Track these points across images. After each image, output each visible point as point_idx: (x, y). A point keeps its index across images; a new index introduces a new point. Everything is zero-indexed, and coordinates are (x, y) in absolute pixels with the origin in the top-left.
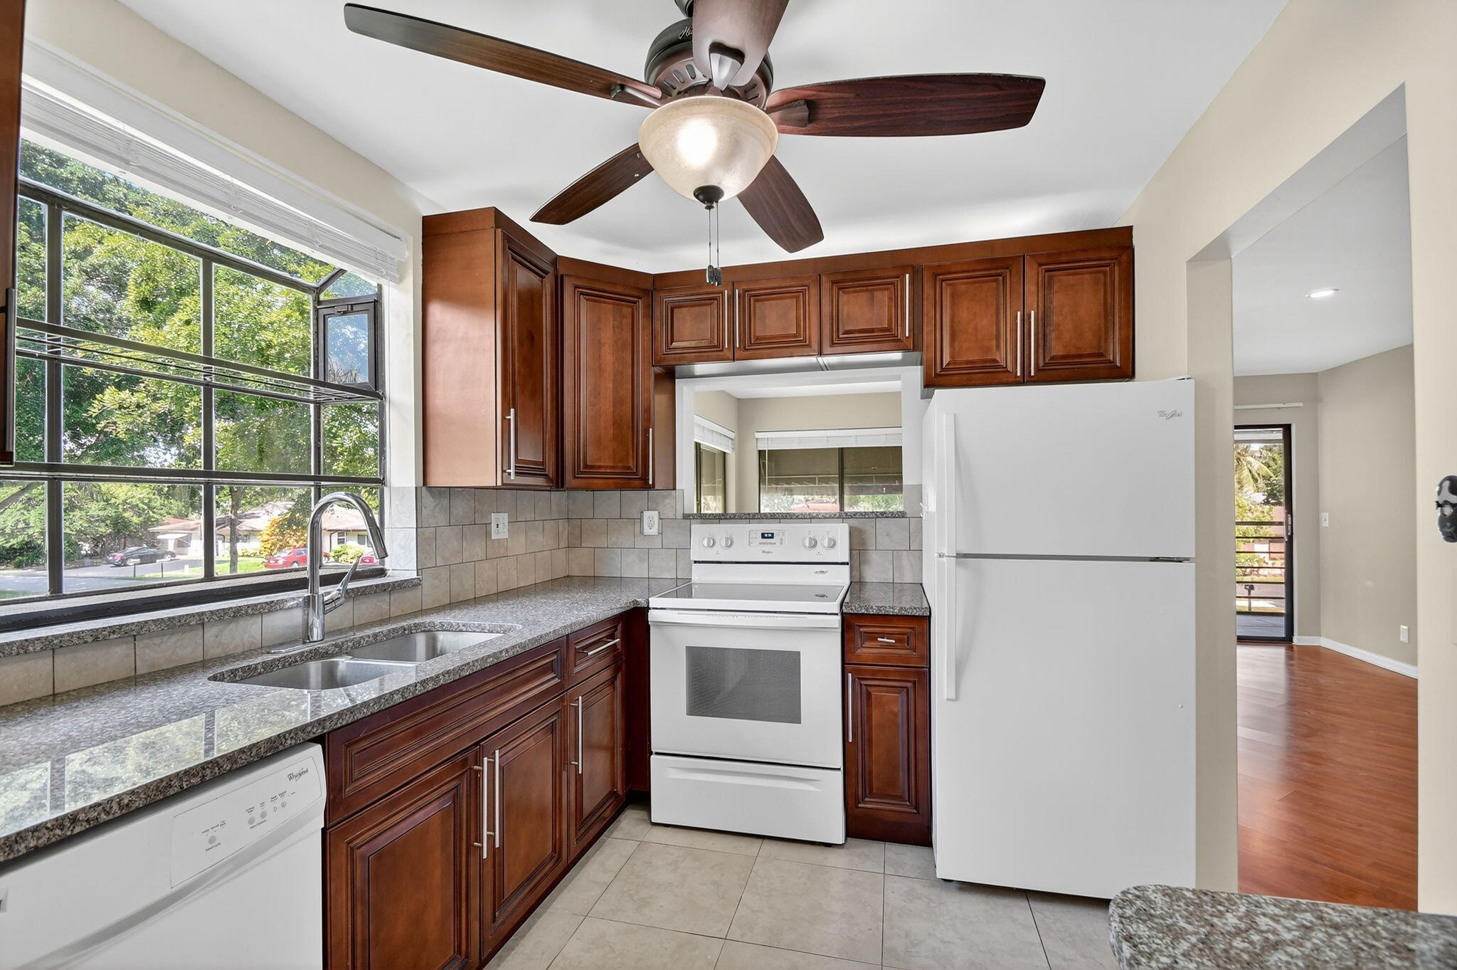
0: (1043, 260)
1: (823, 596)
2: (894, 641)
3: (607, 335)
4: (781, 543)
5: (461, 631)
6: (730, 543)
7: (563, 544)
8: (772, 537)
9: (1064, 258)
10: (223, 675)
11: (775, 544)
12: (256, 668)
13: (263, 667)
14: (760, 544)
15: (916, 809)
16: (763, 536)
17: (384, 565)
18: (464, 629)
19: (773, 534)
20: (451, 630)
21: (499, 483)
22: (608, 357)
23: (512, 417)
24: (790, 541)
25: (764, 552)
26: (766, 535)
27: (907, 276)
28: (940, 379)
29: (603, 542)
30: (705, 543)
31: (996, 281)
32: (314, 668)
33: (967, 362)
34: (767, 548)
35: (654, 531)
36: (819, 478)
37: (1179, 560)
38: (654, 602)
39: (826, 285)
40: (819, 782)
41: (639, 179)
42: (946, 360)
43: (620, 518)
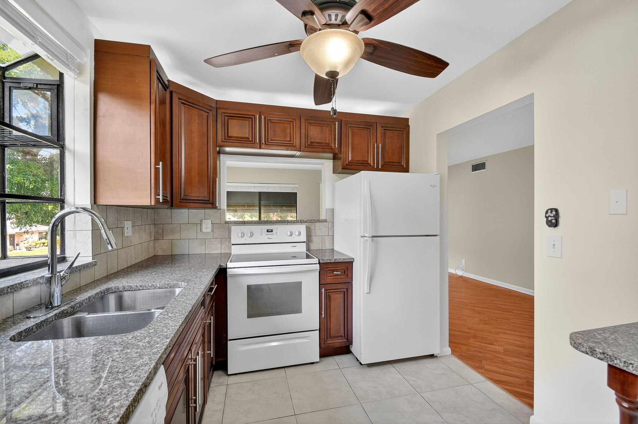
0: (383, 125)
1: (295, 257)
2: (340, 273)
3: (195, 127)
4: (276, 234)
5: (139, 290)
6: (252, 235)
7: (153, 238)
8: (272, 231)
9: (389, 126)
10: (15, 337)
11: (273, 234)
12: (32, 329)
13: (36, 328)
14: (266, 234)
15: (347, 339)
16: (268, 231)
17: (64, 253)
18: (141, 288)
19: (272, 230)
20: (131, 289)
21: (153, 204)
22: (196, 140)
23: (160, 167)
24: (281, 233)
25: (268, 238)
26: (269, 231)
27: (337, 122)
28: (348, 166)
29: (177, 236)
30: (240, 235)
31: (367, 130)
32: (67, 323)
33: (357, 161)
34: (270, 236)
35: (209, 230)
36: (247, 205)
37: (435, 236)
38: (229, 265)
39: (303, 121)
40: (310, 337)
41: (277, 56)
42: (350, 159)
43: (188, 224)
